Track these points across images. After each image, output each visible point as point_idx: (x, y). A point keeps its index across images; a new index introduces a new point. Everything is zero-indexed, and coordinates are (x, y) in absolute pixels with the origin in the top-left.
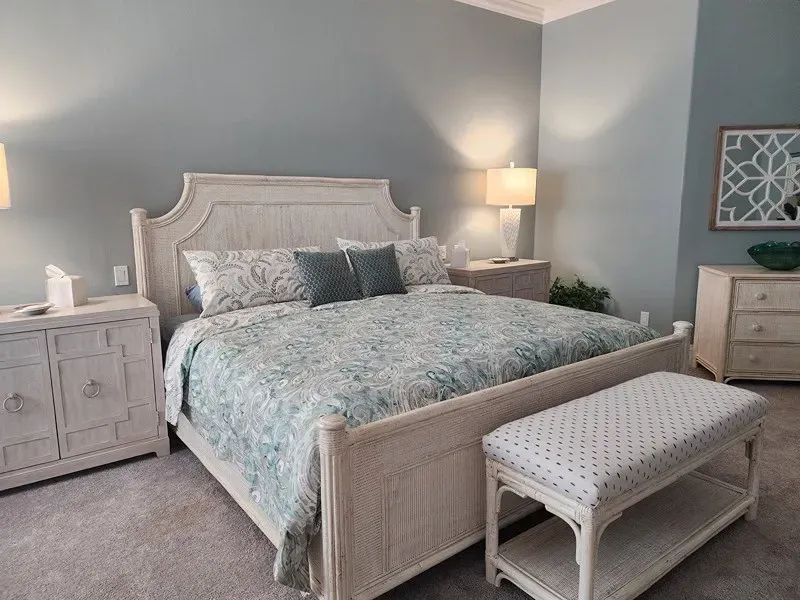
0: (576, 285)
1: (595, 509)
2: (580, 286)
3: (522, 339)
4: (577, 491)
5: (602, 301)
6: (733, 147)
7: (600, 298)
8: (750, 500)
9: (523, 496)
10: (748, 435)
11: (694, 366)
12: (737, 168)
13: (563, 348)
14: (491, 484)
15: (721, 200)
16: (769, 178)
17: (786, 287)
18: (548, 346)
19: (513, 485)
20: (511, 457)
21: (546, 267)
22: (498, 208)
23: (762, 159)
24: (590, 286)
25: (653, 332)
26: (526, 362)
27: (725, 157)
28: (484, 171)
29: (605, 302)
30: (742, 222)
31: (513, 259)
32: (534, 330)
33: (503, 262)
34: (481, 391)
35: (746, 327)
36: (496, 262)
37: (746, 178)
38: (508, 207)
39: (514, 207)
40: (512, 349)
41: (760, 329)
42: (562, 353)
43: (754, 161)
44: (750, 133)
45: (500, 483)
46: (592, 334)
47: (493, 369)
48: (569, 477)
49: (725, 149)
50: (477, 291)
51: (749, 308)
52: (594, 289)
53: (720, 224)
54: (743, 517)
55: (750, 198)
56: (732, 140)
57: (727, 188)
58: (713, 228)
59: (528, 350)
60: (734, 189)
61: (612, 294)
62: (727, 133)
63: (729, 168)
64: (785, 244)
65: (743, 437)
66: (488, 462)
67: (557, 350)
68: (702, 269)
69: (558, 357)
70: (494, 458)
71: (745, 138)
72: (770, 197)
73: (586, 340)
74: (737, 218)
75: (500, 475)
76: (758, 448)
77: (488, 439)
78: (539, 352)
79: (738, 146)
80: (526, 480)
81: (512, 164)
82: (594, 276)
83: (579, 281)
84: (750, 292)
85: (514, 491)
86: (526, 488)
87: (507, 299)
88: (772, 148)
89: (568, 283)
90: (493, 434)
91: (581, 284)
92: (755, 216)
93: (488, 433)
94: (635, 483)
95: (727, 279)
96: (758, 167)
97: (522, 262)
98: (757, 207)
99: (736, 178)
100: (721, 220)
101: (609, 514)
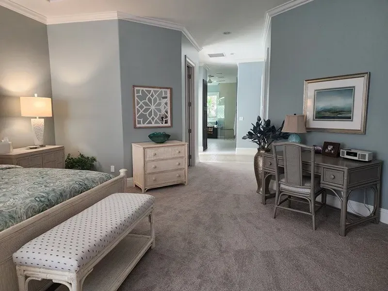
0: (80, 157)
1: (78, 272)
2: (81, 157)
3: (41, 191)
4: (68, 266)
5: (93, 163)
6: (139, 94)
7: (92, 162)
8: (152, 240)
9: (40, 280)
10: (148, 213)
11: (134, 186)
12: (141, 103)
13: (65, 192)
14: (21, 279)
15: (137, 116)
16: (153, 107)
17: (162, 149)
18: (55, 192)
19: (34, 276)
20: (30, 261)
21: (62, 149)
22: (30, 118)
23: (150, 100)
24: (86, 156)
25: (111, 176)
26: (42, 204)
27: (136, 98)
28: (18, 98)
29: (95, 163)
30: (145, 125)
31: (42, 146)
32: (48, 185)
33: (36, 148)
34: (11, 227)
35: (151, 167)
36: (31, 148)
37: (145, 107)
38: (36, 118)
39: (40, 118)
40: (33, 199)
41: (155, 167)
42: (64, 194)
43: (147, 101)
44: (144, 89)
45: (26, 277)
46: (81, 182)
47: (19, 213)
48: (63, 261)
49: (136, 95)
50: (17, 166)
51: (151, 159)
52: (88, 158)
53: (138, 126)
54: (150, 247)
55: (147, 115)
56: (138, 91)
57: (139, 111)
58: (135, 127)
59: (43, 197)
60: (141, 111)
61: (97, 159)
62: (136, 88)
63: (138, 103)
64: (160, 133)
65: (146, 214)
66: (17, 268)
67: (61, 193)
68: (133, 145)
69: (62, 196)
70: (21, 264)
71: (142, 90)
72: (154, 115)
73: (77, 186)
74: (143, 123)
75: (25, 272)
76: (153, 217)
77: (15, 255)
78: (50, 197)
79: (141, 94)
80: (42, 270)
81: (36, 95)
82: (88, 151)
83: (80, 154)
84: (150, 153)
85: (34, 278)
86: (41, 275)
87: (36, 169)
88: (152, 96)
89: (76, 156)
90: (19, 251)
91: (82, 156)
92: (150, 123)
93: (15, 251)
94: (97, 252)
95: (142, 148)
96: (148, 102)
97: (48, 147)
98: (150, 119)
99: (141, 107)
100: (138, 124)
101: (86, 272)
